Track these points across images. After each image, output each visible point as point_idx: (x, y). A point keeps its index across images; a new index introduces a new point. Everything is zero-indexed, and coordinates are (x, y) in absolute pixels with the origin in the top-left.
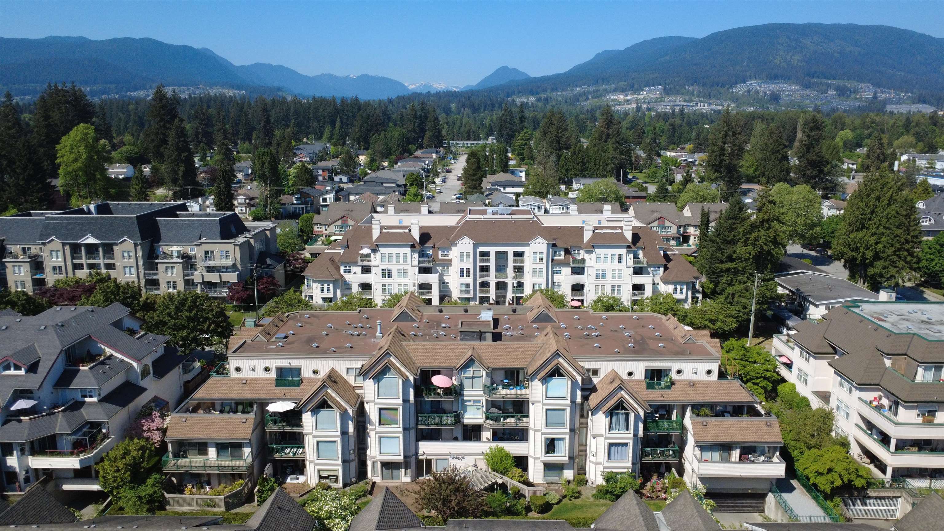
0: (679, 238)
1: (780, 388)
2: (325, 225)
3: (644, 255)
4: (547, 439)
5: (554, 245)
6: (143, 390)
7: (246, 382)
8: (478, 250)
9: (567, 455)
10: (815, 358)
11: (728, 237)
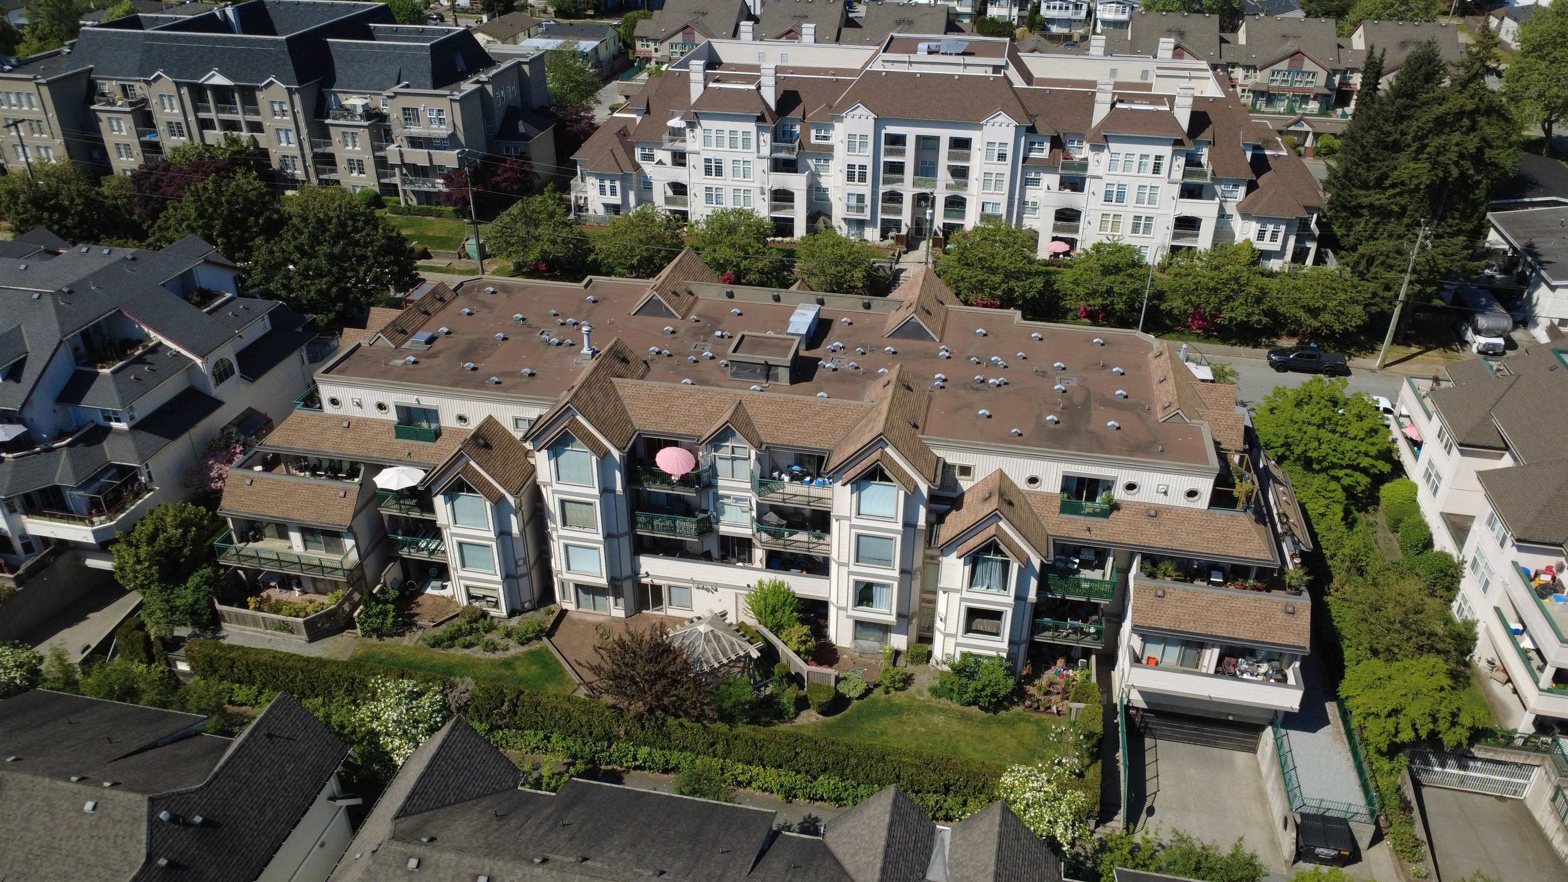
0: (1329, 96)
1: (1387, 490)
2: (655, 41)
3: (1210, 159)
4: (857, 583)
5: (1031, 130)
6: (217, 404)
7: (349, 424)
8: (884, 132)
9: (894, 612)
10: (1463, 453)
11: (1389, 134)
